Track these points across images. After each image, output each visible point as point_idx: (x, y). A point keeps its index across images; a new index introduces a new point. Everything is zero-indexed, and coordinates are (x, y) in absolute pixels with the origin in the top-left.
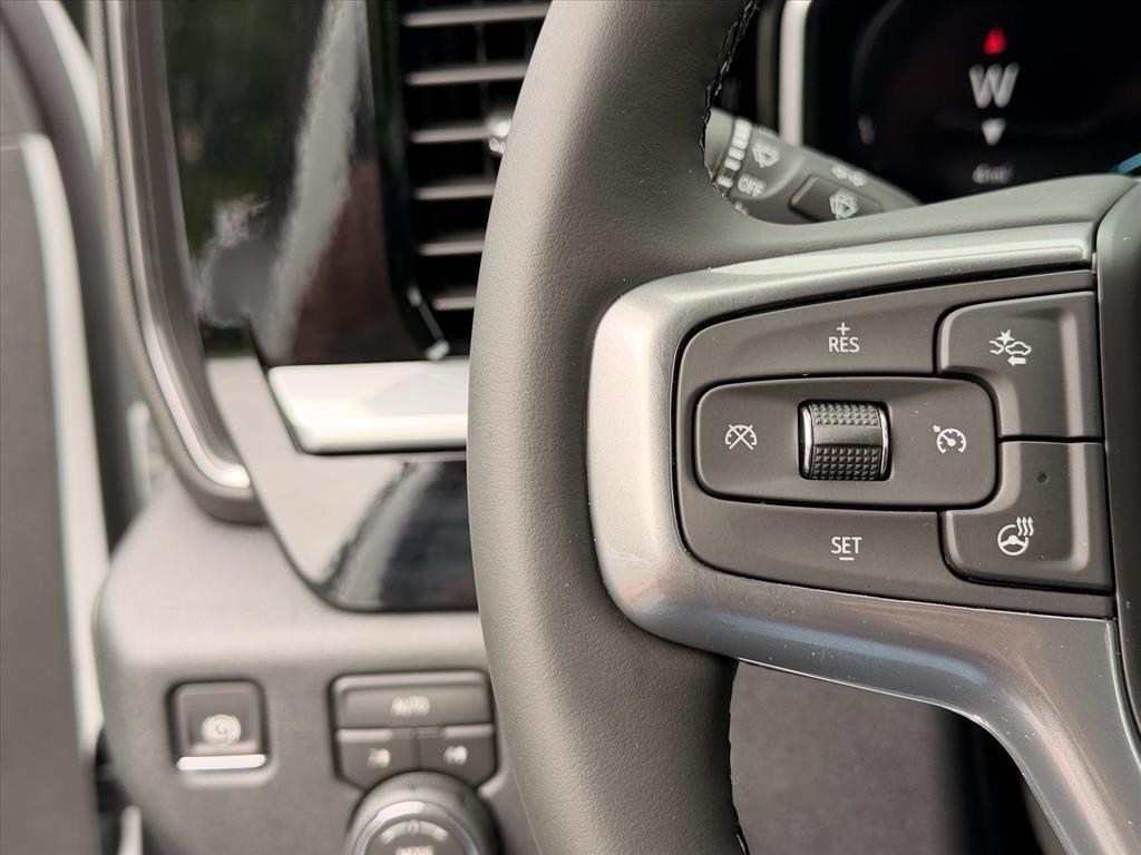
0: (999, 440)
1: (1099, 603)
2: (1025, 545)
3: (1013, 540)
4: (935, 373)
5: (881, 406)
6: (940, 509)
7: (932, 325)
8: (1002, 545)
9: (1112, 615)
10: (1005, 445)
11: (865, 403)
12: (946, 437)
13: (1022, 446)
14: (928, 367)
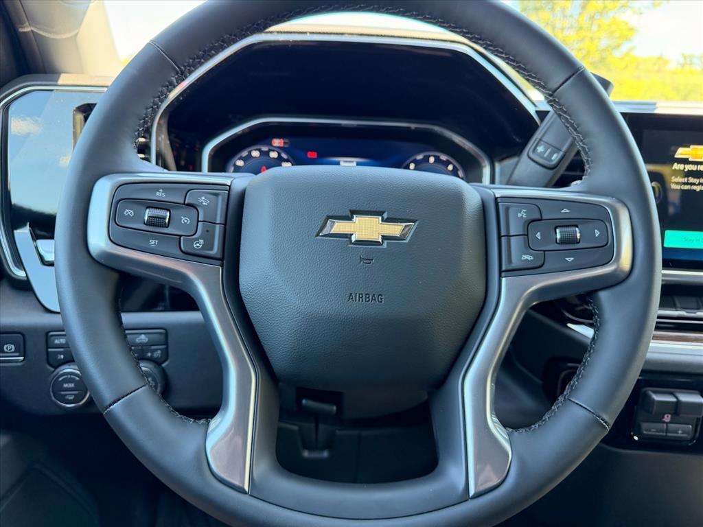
0: (198, 221)
1: (219, 262)
2: (201, 246)
3: (198, 245)
4: (184, 204)
5: (168, 210)
6: (180, 236)
7: (185, 193)
8: (195, 246)
9: (222, 266)
10: (199, 223)
11: (165, 209)
12: (184, 220)
13: (204, 224)
14: (182, 201)
